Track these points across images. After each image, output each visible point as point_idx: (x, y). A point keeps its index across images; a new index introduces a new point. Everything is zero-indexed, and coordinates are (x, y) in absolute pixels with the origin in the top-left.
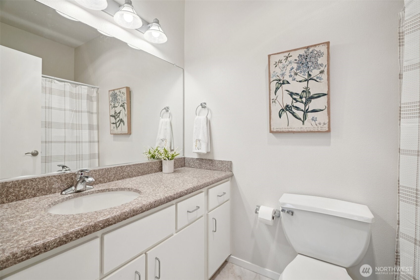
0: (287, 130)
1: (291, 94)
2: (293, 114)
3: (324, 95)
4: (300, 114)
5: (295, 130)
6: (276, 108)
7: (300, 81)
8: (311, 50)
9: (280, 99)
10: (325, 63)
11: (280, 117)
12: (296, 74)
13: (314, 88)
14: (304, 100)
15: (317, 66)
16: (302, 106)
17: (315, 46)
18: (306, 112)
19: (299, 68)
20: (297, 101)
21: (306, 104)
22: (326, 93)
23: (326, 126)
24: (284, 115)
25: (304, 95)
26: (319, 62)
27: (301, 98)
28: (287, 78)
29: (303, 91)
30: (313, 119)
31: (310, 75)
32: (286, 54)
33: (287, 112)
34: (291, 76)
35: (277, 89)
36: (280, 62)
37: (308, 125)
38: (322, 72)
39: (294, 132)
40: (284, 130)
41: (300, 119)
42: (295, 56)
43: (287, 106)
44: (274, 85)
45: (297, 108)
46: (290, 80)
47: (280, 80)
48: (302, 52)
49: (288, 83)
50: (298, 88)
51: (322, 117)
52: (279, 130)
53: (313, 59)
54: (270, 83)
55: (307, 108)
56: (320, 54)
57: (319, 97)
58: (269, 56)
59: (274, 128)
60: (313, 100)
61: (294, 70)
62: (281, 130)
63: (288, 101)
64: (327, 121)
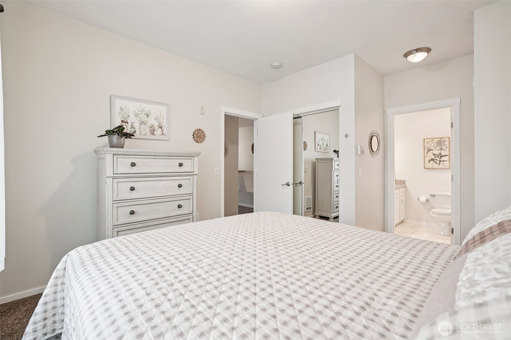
0: (432, 168)
1: (434, 154)
2: (435, 162)
3: (447, 155)
4: (438, 162)
5: (435, 168)
6: (427, 160)
7: (438, 150)
8: (442, 139)
9: (429, 156)
10: (448, 144)
11: (429, 162)
12: (436, 147)
13: (443, 153)
14: (439, 157)
15: (444, 145)
16: (438, 159)
17: (444, 138)
18: (440, 161)
19: (437, 145)
20: (436, 157)
21: (440, 158)
22: (448, 155)
23: (448, 166)
24: (431, 162)
25: (439, 155)
26: (445, 144)
27: (438, 156)
28: (432, 148)
29: (439, 154)
30: (443, 164)
31: (442, 148)
32: (432, 139)
33: (432, 161)
34: (434, 148)
35: (428, 152)
36: (429, 142)
37: (441, 166)
38: (446, 147)
39: (435, 169)
40: (431, 168)
41: (438, 164)
42: (436, 140)
43: (432, 159)
44: (426, 151)
45: (437, 160)
46: (433, 149)
47: (429, 149)
48: (439, 139)
49: (432, 150)
50: (437, 152)
51: (447, 163)
52: (429, 168)
53: (443, 143)
54: (424, 150)
55: (440, 160)
56: (446, 141)
57: (445, 156)
58: (424, 139)
59: (426, 167)
60: (443, 157)
61: (435, 145)
62: (430, 168)
63: (433, 157)
64: (449, 165)
